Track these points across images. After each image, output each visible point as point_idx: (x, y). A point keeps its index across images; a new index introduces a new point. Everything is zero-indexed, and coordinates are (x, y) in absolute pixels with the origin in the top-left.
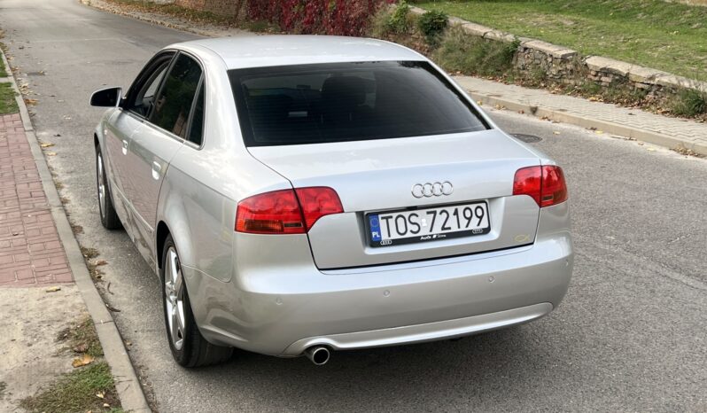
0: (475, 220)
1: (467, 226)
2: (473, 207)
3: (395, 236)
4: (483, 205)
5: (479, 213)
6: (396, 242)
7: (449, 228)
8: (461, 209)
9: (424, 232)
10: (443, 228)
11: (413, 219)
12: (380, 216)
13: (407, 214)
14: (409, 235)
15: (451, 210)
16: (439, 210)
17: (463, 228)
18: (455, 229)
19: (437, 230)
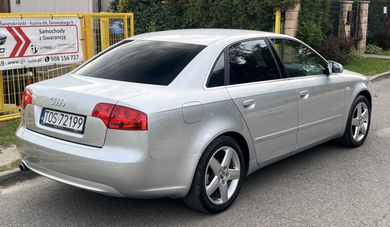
0: (77, 125)
1: (73, 127)
2: (79, 117)
3: (47, 122)
4: (83, 118)
5: (80, 122)
6: (46, 125)
7: (66, 125)
8: (74, 116)
9: (57, 124)
10: (64, 125)
11: (56, 116)
12: (47, 110)
13: (54, 112)
14: (52, 123)
15: (70, 116)
16: (65, 114)
17: (71, 127)
18: (68, 126)
19: (61, 125)
